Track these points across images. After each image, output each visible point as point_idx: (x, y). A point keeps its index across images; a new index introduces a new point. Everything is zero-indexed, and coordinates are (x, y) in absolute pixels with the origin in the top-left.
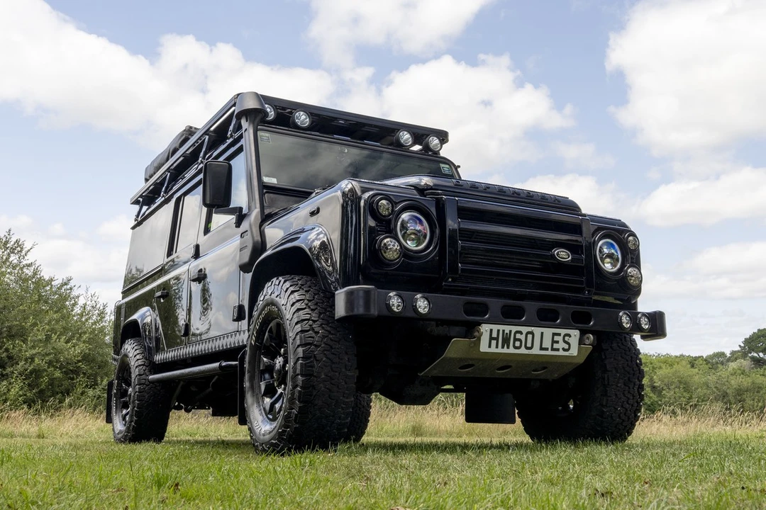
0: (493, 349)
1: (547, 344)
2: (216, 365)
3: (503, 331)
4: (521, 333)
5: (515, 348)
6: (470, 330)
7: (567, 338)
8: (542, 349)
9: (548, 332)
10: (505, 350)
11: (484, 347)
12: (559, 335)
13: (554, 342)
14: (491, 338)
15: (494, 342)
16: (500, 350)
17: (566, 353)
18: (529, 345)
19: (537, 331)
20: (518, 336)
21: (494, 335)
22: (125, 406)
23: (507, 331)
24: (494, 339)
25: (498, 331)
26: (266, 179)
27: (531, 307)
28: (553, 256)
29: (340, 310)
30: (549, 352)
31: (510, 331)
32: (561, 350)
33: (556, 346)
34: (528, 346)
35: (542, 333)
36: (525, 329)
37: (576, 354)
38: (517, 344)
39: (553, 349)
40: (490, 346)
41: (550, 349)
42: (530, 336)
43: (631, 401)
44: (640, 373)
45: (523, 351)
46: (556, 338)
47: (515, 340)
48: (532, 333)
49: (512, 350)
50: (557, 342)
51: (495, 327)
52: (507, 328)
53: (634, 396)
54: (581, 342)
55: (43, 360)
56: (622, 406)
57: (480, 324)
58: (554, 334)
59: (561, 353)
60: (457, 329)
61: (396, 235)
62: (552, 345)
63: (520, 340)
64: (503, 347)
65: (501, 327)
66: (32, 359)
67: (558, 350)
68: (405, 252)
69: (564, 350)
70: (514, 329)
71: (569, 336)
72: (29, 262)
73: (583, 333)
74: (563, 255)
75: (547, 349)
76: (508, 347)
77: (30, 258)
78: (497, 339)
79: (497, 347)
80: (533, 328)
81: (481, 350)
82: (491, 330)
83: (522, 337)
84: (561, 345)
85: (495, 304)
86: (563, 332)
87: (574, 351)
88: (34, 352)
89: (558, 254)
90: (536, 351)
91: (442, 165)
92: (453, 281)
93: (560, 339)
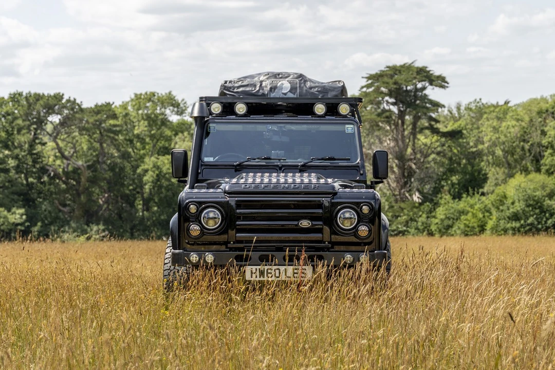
0: (254, 279)
1: (290, 274)
3: (259, 269)
4: (271, 269)
5: (268, 277)
7: (303, 271)
8: (286, 277)
9: (290, 268)
10: (262, 279)
11: (248, 278)
12: (298, 269)
13: (294, 273)
14: (252, 273)
15: (254, 276)
16: (258, 279)
18: (277, 275)
19: (282, 268)
20: (269, 271)
21: (254, 271)
24: (254, 273)
25: (256, 269)
26: (206, 159)
27: (279, 255)
28: (298, 225)
30: (292, 279)
31: (264, 269)
33: (295, 275)
35: (285, 269)
36: (273, 268)
38: (270, 275)
39: (294, 277)
40: (252, 277)
41: (292, 277)
42: (277, 271)
45: (273, 279)
46: (296, 271)
47: (268, 273)
48: (279, 269)
49: (266, 279)
50: (297, 273)
51: (254, 268)
52: (262, 268)
57: (244, 266)
58: (294, 269)
61: (200, 222)
62: (293, 275)
64: (260, 277)
65: (258, 267)
67: (298, 278)
68: (204, 231)
69: (302, 277)
70: (267, 267)
71: (305, 269)
74: (305, 223)
75: (290, 277)
76: (263, 277)
78: (256, 273)
79: (256, 277)
80: (279, 267)
82: (252, 269)
83: (272, 272)
84: (300, 275)
85: (256, 255)
86: (301, 267)
89: (301, 223)
90: (282, 278)
91: (347, 126)
92: (234, 243)
93: (299, 271)
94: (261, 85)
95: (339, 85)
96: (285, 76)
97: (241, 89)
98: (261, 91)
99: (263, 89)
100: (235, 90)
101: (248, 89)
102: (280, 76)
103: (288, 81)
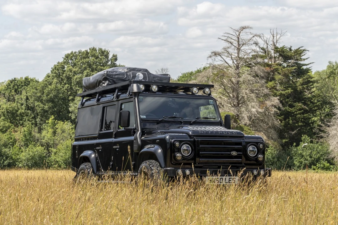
4: (218, 178)
7: (234, 179)
13: (229, 180)
14: (209, 180)
19: (224, 178)
26: (142, 117)
33: (230, 182)
34: (221, 182)
35: (226, 178)
36: (220, 177)
38: (217, 182)
42: (221, 179)
46: (230, 179)
48: (222, 178)
50: (231, 180)
51: (210, 177)
52: (214, 177)
58: (229, 178)
61: (181, 152)
65: (212, 177)
68: (183, 157)
74: (234, 153)
83: (219, 180)
86: (233, 177)
89: (232, 153)
91: (210, 100)
92: (198, 164)
93: (232, 179)
94: (127, 74)
95: (167, 77)
96: (139, 70)
97: (116, 77)
98: (127, 78)
99: (128, 77)
100: (113, 77)
101: (120, 76)
102: (136, 70)
103: (141, 73)
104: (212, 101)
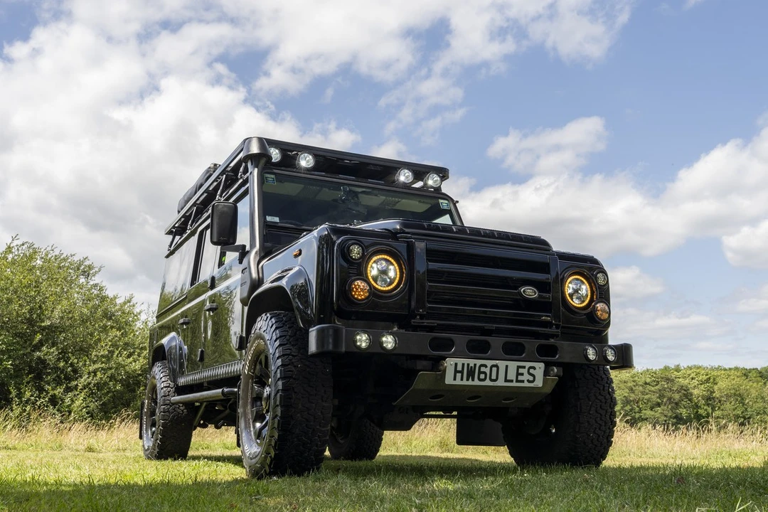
0: (458, 382)
1: (512, 375)
2: (220, 390)
3: (468, 365)
4: (486, 366)
5: (480, 380)
6: (436, 364)
7: (531, 371)
8: (506, 381)
9: (513, 365)
10: (470, 383)
11: (449, 380)
12: (524, 367)
13: (518, 374)
14: (456, 371)
15: (459, 375)
16: (465, 382)
17: (531, 385)
18: (494, 377)
19: (502, 364)
20: (483, 369)
21: (459, 368)
22: (153, 425)
23: (472, 365)
24: (459, 372)
25: (463, 364)
26: (269, 218)
27: (497, 342)
28: (520, 293)
29: (313, 347)
30: (515, 384)
31: (475, 365)
32: (526, 381)
33: (520, 378)
34: (492, 378)
35: (507, 366)
36: (489, 363)
37: (541, 385)
38: (482, 376)
39: (517, 381)
40: (455, 379)
41: (514, 381)
42: (494, 369)
43: (603, 428)
44: (612, 401)
45: (488, 383)
46: (521, 371)
47: (480, 373)
48: (496, 366)
49: (477, 382)
50: (522, 374)
51: (460, 361)
52: (472, 362)
53: (606, 423)
54: (546, 373)
55: (105, 374)
56: (594, 433)
57: (444, 358)
58: (519, 367)
59: (526, 384)
60: (425, 363)
61: (366, 276)
62: (517, 377)
63: (485, 373)
64: (468, 380)
65: (466, 361)
66: (95, 372)
67: (523, 381)
68: (374, 292)
69: (529, 381)
70: (479, 362)
71: (534, 368)
72: (95, 282)
73: (548, 365)
74: (530, 292)
75: (512, 381)
76: (473, 380)
77: (96, 280)
78: (462, 372)
79: (462, 380)
80: (497, 362)
81: (447, 382)
82: (456, 364)
83: (487, 370)
84: (526, 377)
85: (461, 339)
86: (528, 364)
87: (539, 383)
88: (97, 366)
89: (524, 291)
90: (501, 383)
91: (441, 201)
92: (422, 318)
93: (524, 371)
104: (446, 202)
